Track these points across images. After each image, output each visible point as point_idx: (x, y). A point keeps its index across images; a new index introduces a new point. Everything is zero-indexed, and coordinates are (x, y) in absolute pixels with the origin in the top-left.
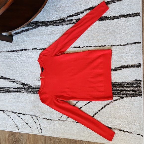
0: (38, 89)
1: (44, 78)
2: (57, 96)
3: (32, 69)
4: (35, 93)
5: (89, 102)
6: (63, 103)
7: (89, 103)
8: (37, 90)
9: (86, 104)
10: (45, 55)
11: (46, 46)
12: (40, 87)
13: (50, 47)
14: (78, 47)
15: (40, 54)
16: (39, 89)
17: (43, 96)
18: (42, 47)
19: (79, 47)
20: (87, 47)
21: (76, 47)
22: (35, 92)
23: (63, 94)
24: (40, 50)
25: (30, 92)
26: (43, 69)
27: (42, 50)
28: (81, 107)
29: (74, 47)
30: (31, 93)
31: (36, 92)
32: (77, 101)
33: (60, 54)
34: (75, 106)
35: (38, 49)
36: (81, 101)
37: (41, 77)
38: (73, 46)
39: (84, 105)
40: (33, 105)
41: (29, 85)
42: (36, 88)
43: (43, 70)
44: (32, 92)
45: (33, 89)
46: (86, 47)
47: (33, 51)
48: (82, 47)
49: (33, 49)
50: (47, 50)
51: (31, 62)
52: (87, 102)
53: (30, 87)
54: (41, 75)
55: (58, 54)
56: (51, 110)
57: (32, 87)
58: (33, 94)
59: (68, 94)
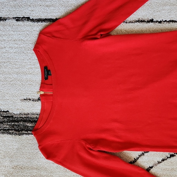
0: (32, 122)
1: (52, 95)
2: (87, 140)
3: (15, 70)
4: (24, 132)
5: (171, 153)
6: (106, 158)
7: (172, 156)
8: (29, 125)
9: (163, 160)
10: (56, 35)
11: (56, 13)
12: (36, 118)
13: (69, 15)
14: (148, 22)
15: (42, 33)
16: (35, 122)
17: (49, 142)
18: (46, 14)
19: (152, 21)
20: (173, 21)
21: (142, 21)
22: (22, 130)
23: (103, 136)
24: (40, 23)
25: (8, 130)
26: (48, 71)
27: (44, 24)
28: (152, 167)
29: (138, 21)
30: (10, 133)
31: (27, 131)
32: (140, 153)
33: (101, 35)
34: (136, 163)
35: (33, 20)
36: (151, 153)
37: (42, 93)
38: (133, 17)
39: (159, 163)
40: (15, 164)
41: (4, 112)
42: (25, 121)
43: (48, 74)
44: (15, 130)
45: (18, 121)
46: (170, 21)
47: (20, 23)
48: (160, 22)
49: (18, 19)
50: (60, 24)
51: (11, 53)
52: (167, 154)
53: (8, 117)
54: (43, 86)
55: (96, 34)
56: (67, 174)
57: (12, 117)
58: (17, 137)
59: (118, 137)
